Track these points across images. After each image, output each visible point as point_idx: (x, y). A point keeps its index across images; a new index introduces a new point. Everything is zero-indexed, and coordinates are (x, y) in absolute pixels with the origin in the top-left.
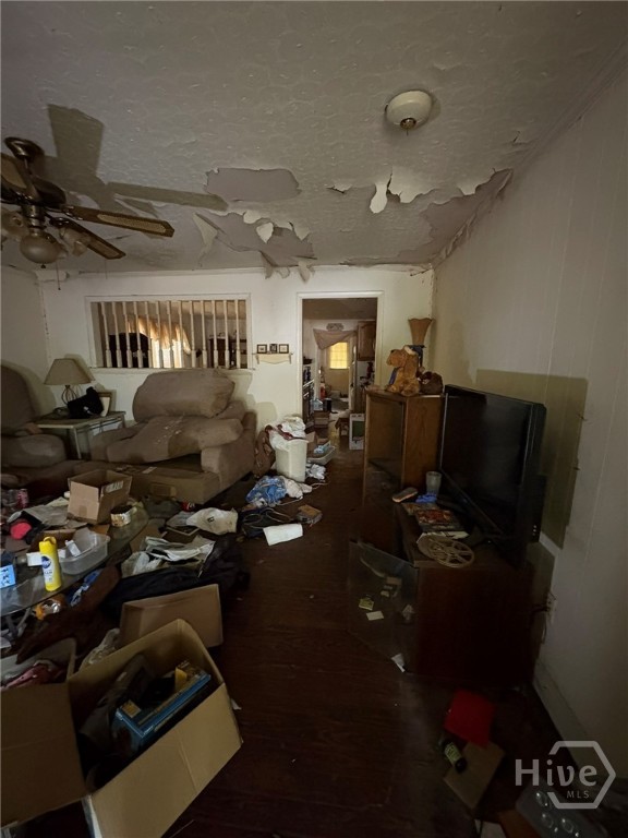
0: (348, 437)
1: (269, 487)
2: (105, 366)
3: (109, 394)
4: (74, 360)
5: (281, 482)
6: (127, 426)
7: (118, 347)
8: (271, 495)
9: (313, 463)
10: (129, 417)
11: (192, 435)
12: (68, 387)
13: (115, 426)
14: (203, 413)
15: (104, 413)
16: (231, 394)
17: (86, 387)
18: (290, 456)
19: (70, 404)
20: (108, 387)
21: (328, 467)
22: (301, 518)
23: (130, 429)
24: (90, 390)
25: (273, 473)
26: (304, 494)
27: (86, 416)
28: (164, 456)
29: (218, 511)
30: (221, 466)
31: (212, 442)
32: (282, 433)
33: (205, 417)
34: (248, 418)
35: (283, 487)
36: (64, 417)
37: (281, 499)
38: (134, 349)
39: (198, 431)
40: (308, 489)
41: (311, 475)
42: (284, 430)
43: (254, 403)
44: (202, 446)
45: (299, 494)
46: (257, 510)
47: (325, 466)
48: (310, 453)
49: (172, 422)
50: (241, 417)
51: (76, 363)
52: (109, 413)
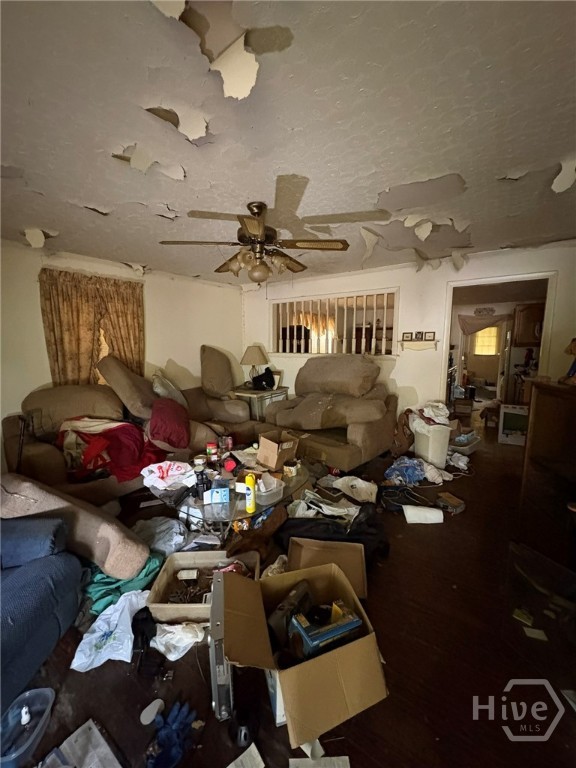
0: (496, 428)
1: (407, 468)
2: (278, 351)
3: (279, 373)
4: (259, 347)
5: (420, 464)
6: (290, 398)
7: (288, 337)
8: (409, 476)
9: (454, 451)
10: (292, 391)
11: (342, 411)
12: (254, 367)
13: (281, 398)
14: (351, 392)
15: (275, 388)
16: (376, 378)
17: (265, 367)
18: (431, 440)
19: (254, 379)
20: (278, 367)
21: (472, 457)
22: (441, 504)
23: (292, 401)
24: (268, 369)
25: (412, 455)
26: (444, 481)
27: (263, 389)
28: (317, 426)
29: (360, 480)
30: (364, 441)
31: (358, 419)
32: (423, 417)
33: (352, 397)
34: (390, 400)
35: (422, 470)
36: (250, 389)
37: (420, 482)
38: (299, 338)
39: (346, 407)
40: (449, 477)
41: (452, 464)
42: (426, 414)
43: (396, 387)
44: (348, 422)
45: (439, 480)
46: (396, 487)
47: (468, 456)
48: (451, 441)
49: (324, 398)
50: (384, 399)
51: (260, 349)
52: (279, 388)
